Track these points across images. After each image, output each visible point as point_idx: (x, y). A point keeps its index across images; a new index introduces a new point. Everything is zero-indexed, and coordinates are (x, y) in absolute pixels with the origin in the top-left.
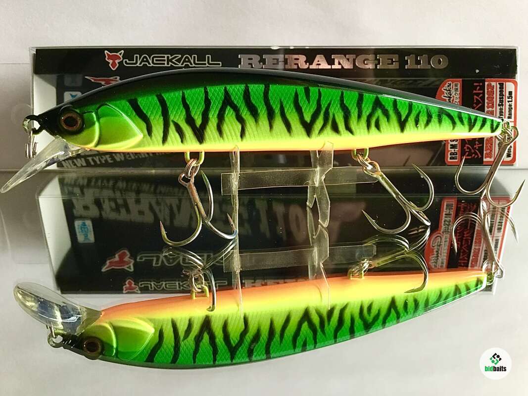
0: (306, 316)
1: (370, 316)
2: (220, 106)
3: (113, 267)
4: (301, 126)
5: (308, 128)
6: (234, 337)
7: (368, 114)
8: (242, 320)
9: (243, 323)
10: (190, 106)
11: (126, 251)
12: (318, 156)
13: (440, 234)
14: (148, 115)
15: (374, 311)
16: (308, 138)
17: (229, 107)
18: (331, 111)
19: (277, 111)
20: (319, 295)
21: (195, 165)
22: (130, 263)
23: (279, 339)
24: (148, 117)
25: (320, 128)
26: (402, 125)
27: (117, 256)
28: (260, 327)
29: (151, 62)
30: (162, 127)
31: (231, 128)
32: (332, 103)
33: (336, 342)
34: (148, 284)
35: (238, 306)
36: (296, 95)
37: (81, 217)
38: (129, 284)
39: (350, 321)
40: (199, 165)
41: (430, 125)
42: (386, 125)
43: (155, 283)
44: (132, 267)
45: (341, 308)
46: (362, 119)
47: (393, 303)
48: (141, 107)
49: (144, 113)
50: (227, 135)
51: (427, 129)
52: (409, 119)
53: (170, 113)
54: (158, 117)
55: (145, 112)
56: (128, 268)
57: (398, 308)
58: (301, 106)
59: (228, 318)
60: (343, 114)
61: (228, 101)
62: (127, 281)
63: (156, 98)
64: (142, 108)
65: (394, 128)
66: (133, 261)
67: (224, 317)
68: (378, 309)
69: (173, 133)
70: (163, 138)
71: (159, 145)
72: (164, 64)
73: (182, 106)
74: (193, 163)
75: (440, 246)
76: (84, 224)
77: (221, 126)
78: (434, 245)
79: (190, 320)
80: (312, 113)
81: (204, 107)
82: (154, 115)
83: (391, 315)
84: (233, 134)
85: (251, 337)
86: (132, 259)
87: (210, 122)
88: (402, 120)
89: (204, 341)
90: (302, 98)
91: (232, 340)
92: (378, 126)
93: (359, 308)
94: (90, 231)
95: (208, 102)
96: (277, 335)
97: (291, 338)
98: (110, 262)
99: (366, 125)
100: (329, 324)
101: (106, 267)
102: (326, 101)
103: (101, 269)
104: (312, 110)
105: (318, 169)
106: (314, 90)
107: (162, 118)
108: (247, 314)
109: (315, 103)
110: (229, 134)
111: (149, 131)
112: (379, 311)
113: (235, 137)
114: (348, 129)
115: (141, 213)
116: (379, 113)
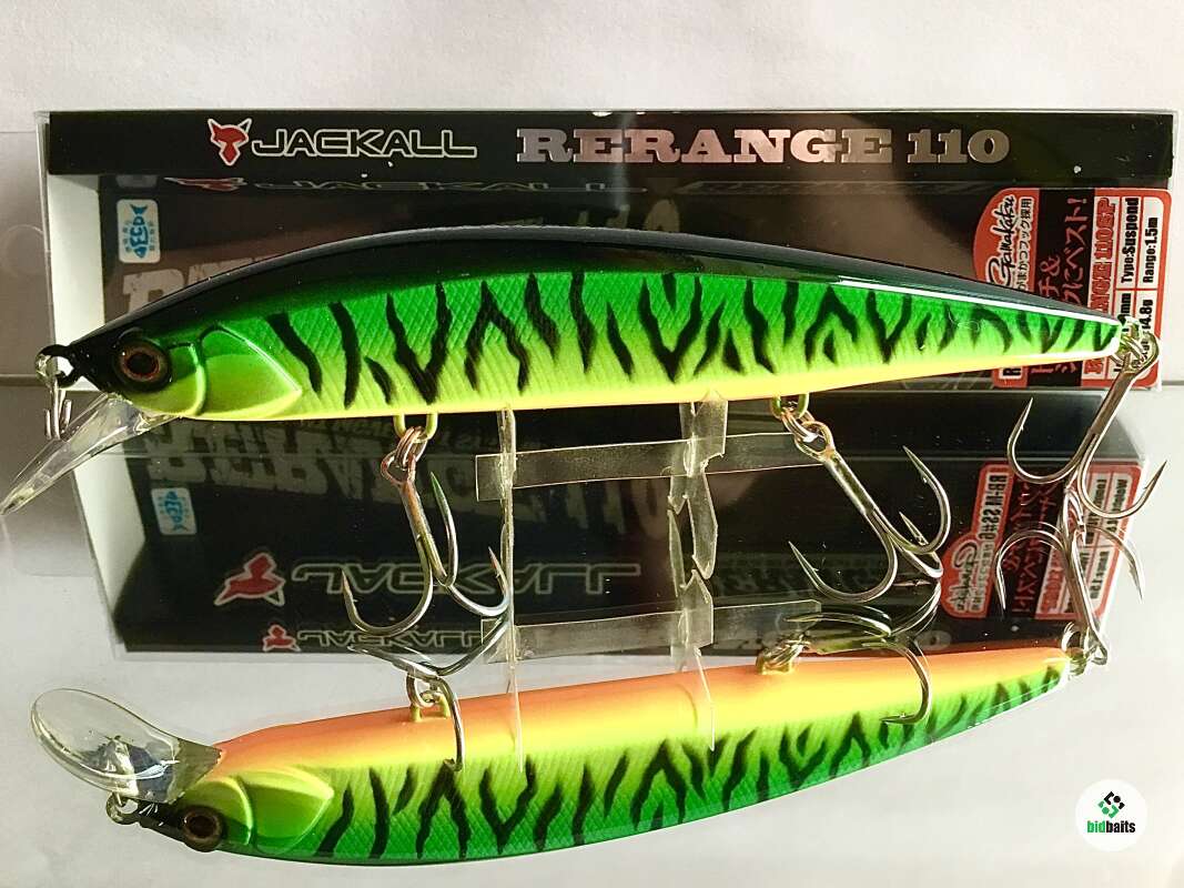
0: (662, 758)
1: (803, 755)
2: (471, 325)
3: (240, 595)
4: (655, 359)
5: (671, 363)
6: (505, 805)
7: (808, 326)
8: (522, 769)
9: (525, 776)
10: (405, 326)
11: (267, 555)
12: (693, 412)
13: (975, 539)
14: (313, 347)
15: (813, 746)
16: (671, 385)
17: (491, 325)
18: (723, 326)
19: (601, 328)
20: (692, 712)
21: (418, 441)
22: (276, 586)
23: (602, 808)
24: (313, 351)
25: (698, 361)
26: (887, 348)
27: (246, 567)
28: (562, 784)
29: (314, 147)
30: (345, 371)
31: (497, 369)
32: (726, 307)
33: (726, 810)
34: (317, 634)
35: (513, 738)
36: (645, 294)
37: (165, 482)
38: (274, 632)
39: (758, 766)
40: (426, 440)
41: (951, 345)
42: (848, 348)
43: (334, 633)
44: (281, 595)
45: (737, 741)
46: (794, 338)
47: (855, 729)
48: (295, 329)
49: (302, 344)
50: (487, 384)
51: (945, 351)
52: (904, 333)
53: (360, 341)
54: (333, 351)
55: (305, 342)
56: (271, 596)
57: (867, 738)
58: (656, 315)
59: (490, 767)
60: (749, 328)
61: (489, 311)
62: (273, 627)
63: (328, 312)
64: (298, 334)
65: (869, 355)
66: (283, 581)
67: (483, 764)
68: (821, 741)
69: (367, 385)
70: (346, 395)
71: (336, 407)
72: (345, 151)
73: (387, 325)
74: (414, 437)
75: (972, 564)
76: (173, 495)
77: (475, 366)
78: (958, 563)
79: (409, 772)
80: (680, 331)
81: (436, 325)
82: (326, 347)
83: (851, 752)
84: (502, 381)
85: (542, 804)
86: (279, 575)
87: (449, 358)
88: (887, 336)
89: (439, 813)
90: (658, 298)
91: (500, 812)
92: (830, 352)
93: (780, 739)
94: (187, 511)
95: (444, 316)
96: (599, 800)
97: (628, 803)
98: (232, 583)
99: (803, 349)
100: (712, 774)
101: (223, 593)
102: (713, 304)
103: (215, 599)
104: (680, 325)
105: (693, 440)
106: (684, 282)
107: (343, 353)
108: (533, 758)
109: (688, 307)
110: (491, 381)
111: (316, 381)
112: (824, 745)
113: (504, 388)
114: (762, 360)
115: (298, 472)
116: (834, 324)
